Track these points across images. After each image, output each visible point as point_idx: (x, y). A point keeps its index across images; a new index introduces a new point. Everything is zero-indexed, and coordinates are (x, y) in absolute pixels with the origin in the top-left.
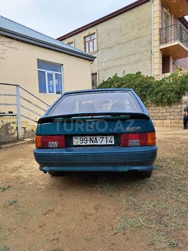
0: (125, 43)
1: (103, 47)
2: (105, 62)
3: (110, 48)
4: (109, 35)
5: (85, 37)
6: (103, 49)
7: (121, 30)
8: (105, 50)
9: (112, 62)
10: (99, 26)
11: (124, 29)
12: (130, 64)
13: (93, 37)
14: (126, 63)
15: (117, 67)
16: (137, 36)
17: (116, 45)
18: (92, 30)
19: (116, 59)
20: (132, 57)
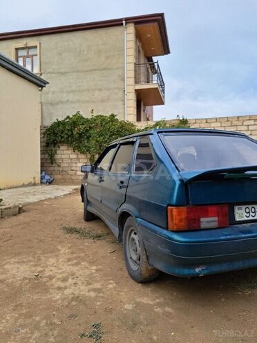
0: (87, 71)
1: (50, 70)
2: (54, 92)
3: (63, 74)
4: (60, 54)
5: (17, 49)
6: (49, 73)
7: (80, 53)
8: (54, 75)
9: (64, 95)
10: (44, 39)
11: (86, 53)
12: (94, 102)
13: (32, 52)
14: (87, 99)
15: (73, 102)
16: (104, 66)
17: (73, 72)
18: (31, 42)
19: (72, 91)
20: (97, 93)
